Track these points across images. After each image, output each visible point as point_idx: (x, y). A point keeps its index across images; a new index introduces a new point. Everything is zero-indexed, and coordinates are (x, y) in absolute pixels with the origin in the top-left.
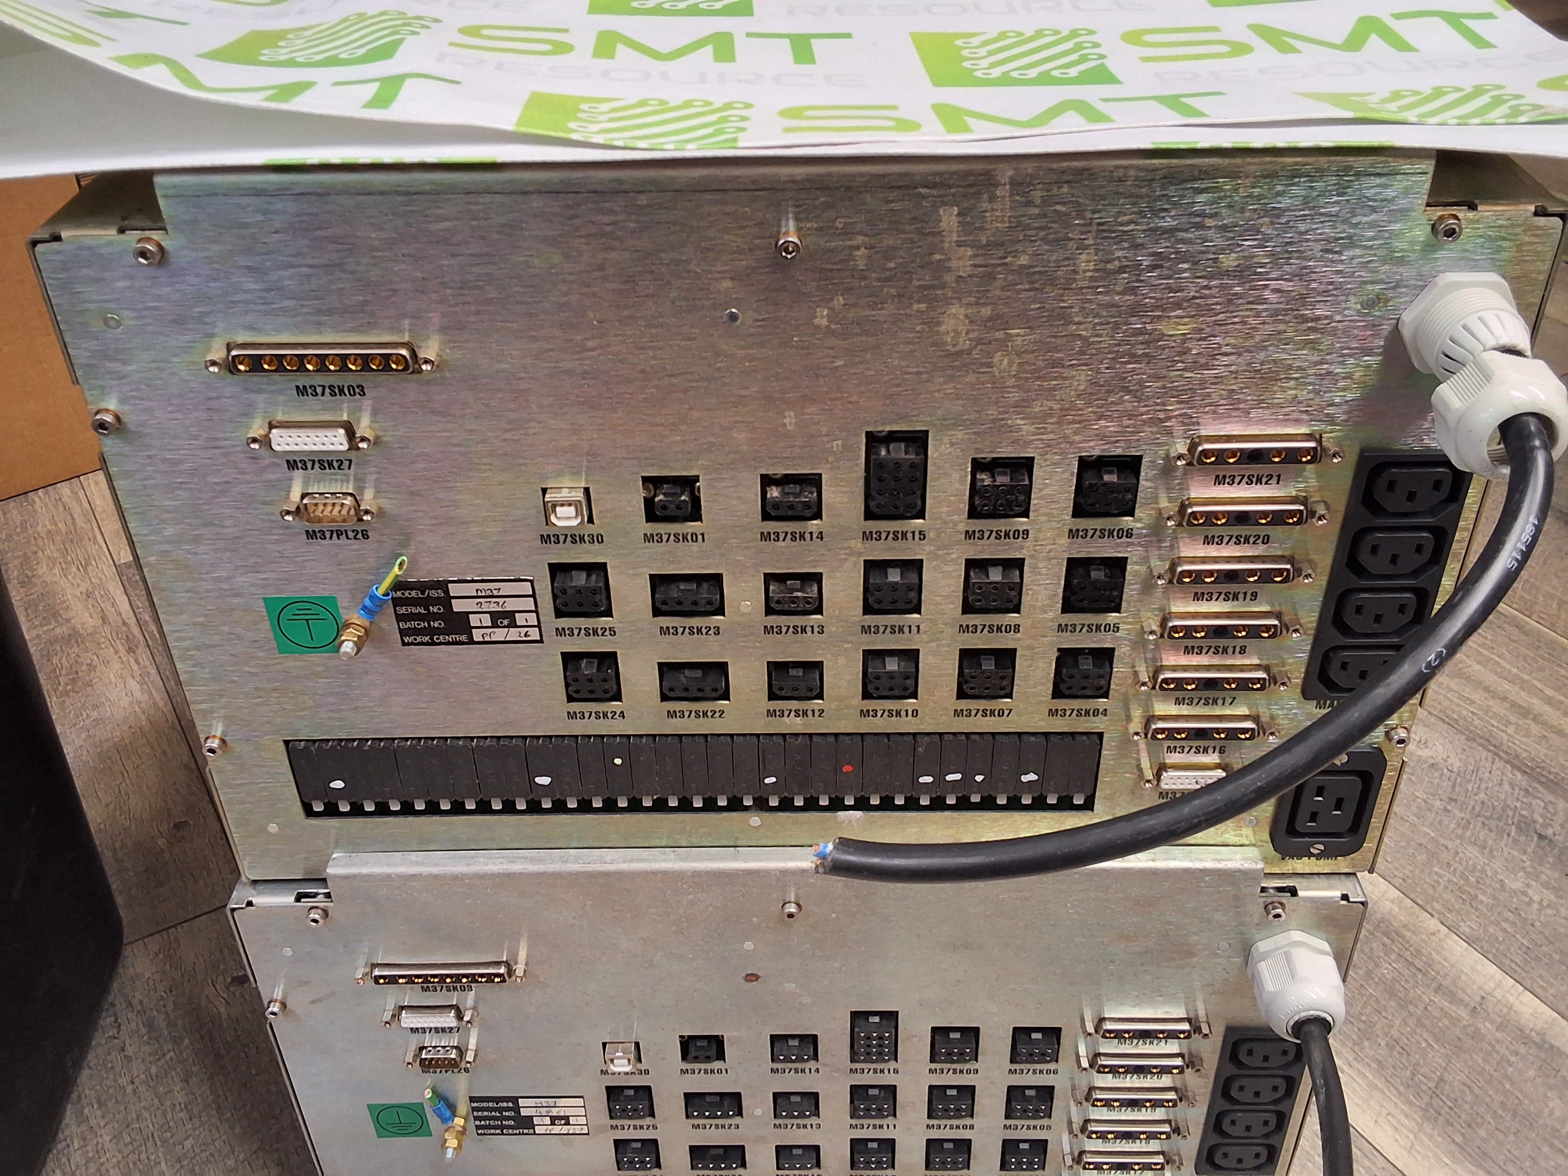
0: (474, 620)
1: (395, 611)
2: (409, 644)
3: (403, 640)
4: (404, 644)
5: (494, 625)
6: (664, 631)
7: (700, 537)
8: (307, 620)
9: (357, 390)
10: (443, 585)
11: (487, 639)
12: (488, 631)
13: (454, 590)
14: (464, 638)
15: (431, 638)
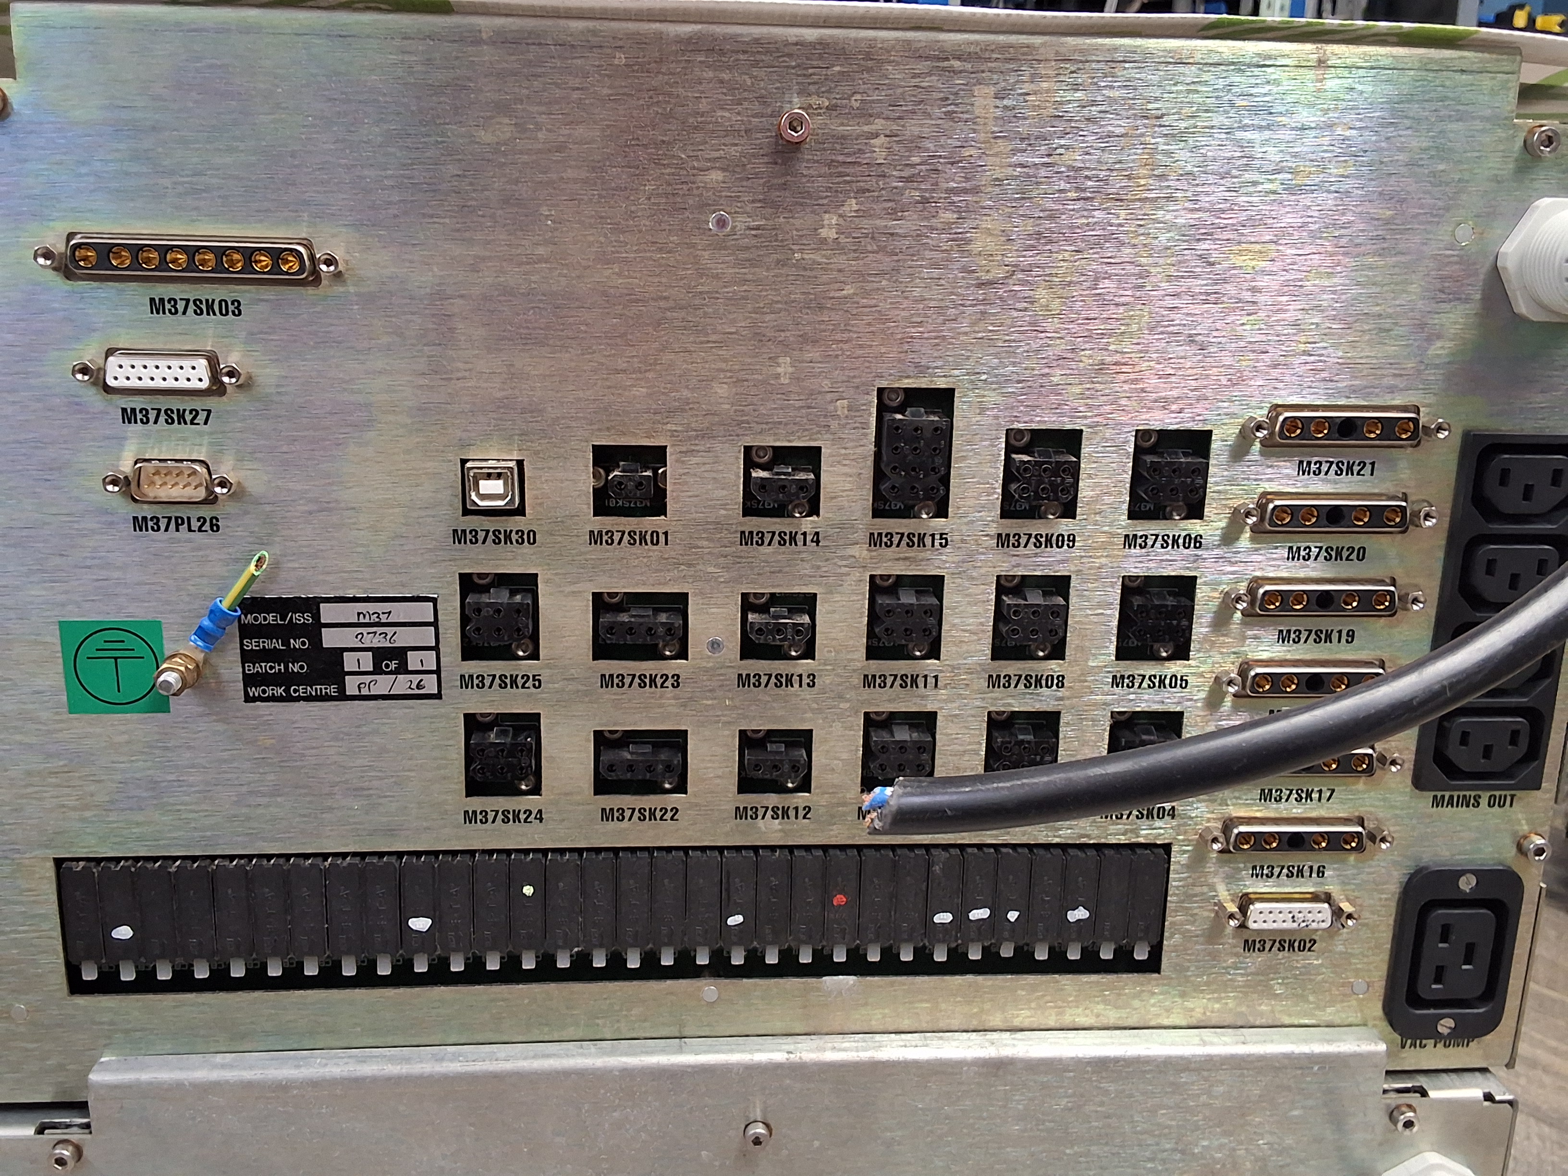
0: (350, 662)
1: (242, 644)
2: (254, 699)
3: (246, 693)
4: (248, 699)
5: (378, 670)
6: (607, 681)
7: (662, 538)
8: (116, 658)
9: (231, 308)
10: (312, 605)
11: (365, 692)
12: (367, 679)
13: (328, 612)
14: (332, 690)
15: (287, 690)
